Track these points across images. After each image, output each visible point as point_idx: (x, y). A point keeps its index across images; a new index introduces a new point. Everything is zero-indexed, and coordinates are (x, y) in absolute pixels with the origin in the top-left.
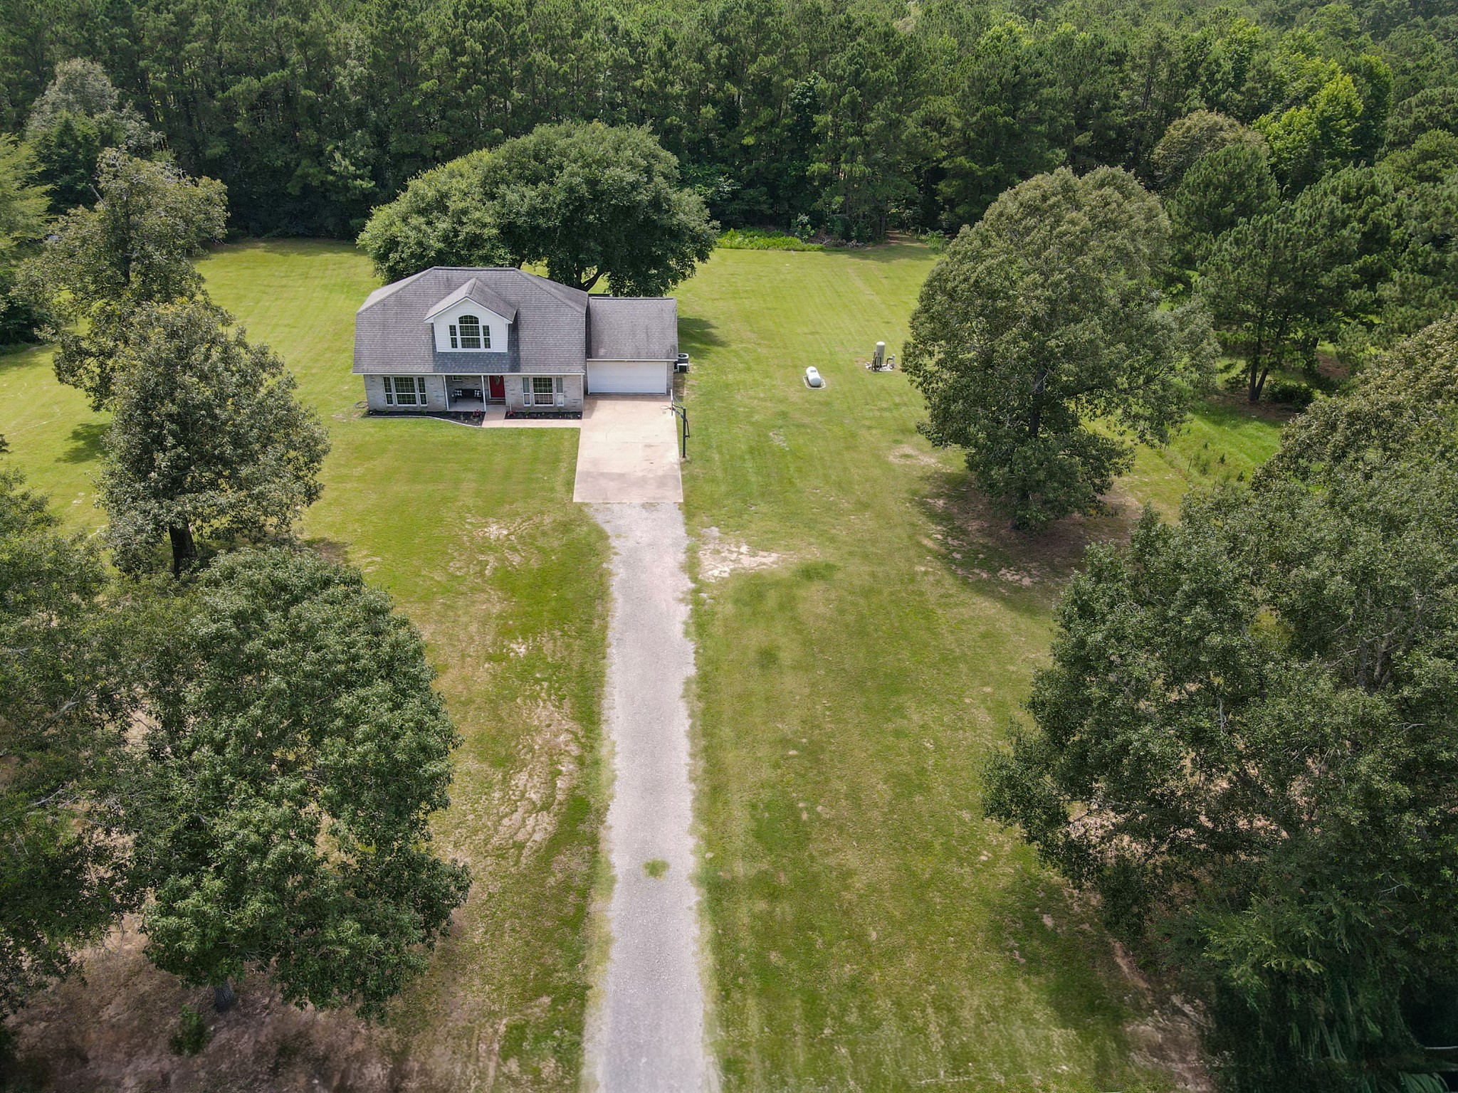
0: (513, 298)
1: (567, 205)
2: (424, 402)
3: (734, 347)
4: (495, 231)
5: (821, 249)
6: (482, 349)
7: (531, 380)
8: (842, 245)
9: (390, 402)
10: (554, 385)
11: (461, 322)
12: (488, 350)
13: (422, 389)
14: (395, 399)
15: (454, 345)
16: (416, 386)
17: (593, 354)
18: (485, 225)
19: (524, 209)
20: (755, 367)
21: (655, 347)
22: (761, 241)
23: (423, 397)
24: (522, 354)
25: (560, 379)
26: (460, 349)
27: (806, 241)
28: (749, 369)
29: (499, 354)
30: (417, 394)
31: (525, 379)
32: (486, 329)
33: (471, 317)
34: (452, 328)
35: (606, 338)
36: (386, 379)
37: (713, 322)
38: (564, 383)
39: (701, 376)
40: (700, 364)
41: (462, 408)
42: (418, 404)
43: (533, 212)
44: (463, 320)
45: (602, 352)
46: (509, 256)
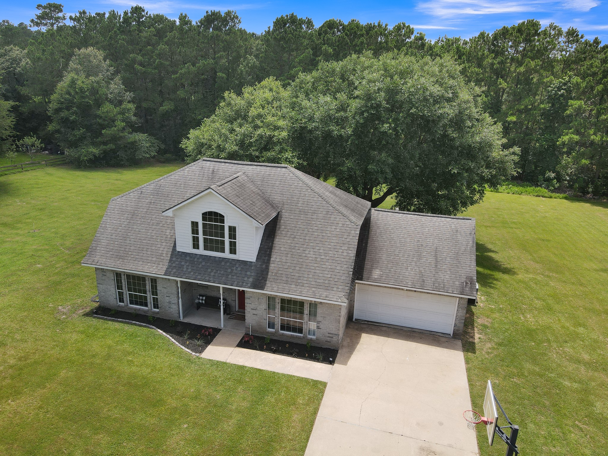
0: (277, 198)
1: (362, 113)
2: (156, 306)
3: (520, 276)
4: (284, 134)
5: (566, 198)
6: (227, 254)
7: (278, 301)
8: (581, 196)
9: (121, 300)
10: (306, 311)
11: (204, 219)
12: (232, 256)
13: (154, 292)
14: (126, 298)
15: (196, 246)
16: (148, 287)
17: (365, 275)
18: (276, 128)
19: (317, 115)
20: (557, 307)
21: (445, 277)
22: (515, 189)
23: (155, 300)
24: (272, 266)
25: (314, 306)
26: (201, 251)
27: (552, 191)
28: (549, 309)
29: (244, 263)
30: (150, 297)
31: (271, 299)
32: (232, 230)
33: (216, 214)
34: (195, 225)
35: (384, 257)
36: (118, 275)
37: (490, 246)
38: (319, 311)
39: (492, 311)
40: (488, 295)
41: (196, 320)
42: (149, 308)
43: (328, 119)
44: (209, 216)
45: (376, 273)
46: (295, 160)
